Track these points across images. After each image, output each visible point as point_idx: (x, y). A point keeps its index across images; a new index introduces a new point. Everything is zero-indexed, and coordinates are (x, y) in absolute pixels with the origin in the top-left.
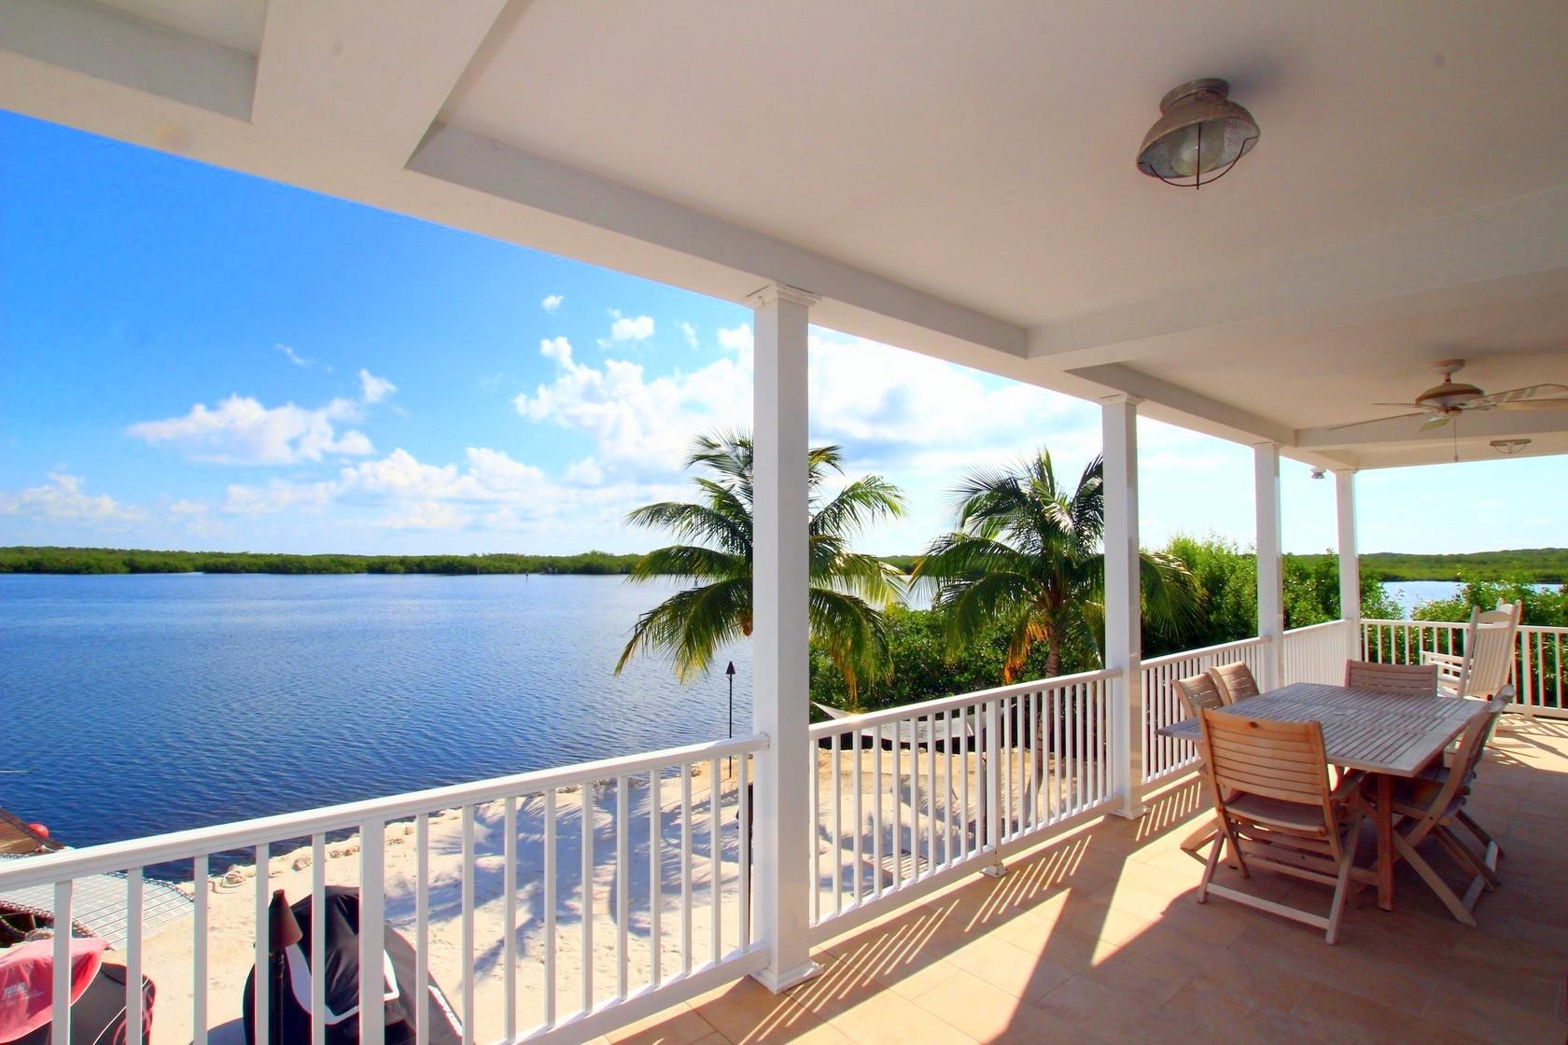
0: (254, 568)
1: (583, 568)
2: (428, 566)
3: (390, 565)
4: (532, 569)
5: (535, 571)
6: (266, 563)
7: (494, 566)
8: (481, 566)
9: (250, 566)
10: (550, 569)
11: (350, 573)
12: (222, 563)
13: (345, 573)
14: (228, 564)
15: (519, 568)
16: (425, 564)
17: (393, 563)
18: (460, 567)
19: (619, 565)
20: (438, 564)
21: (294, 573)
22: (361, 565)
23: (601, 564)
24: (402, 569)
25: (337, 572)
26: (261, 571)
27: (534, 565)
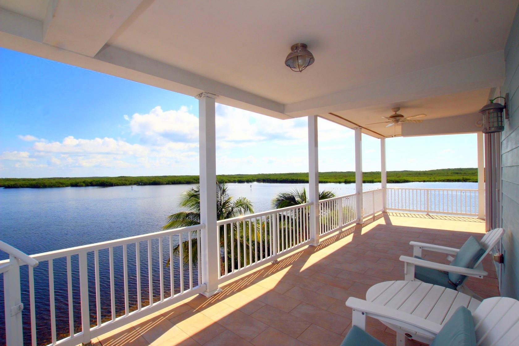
0: (25, 186)
1: (152, 183)
2: (94, 183)
3: (80, 184)
4: (133, 183)
5: (135, 184)
6: (29, 184)
7: (119, 183)
8: (114, 183)
9: (23, 185)
10: (140, 184)
11: (64, 187)
12: (11, 184)
13: (62, 187)
14: (14, 185)
15: (129, 183)
16: (93, 182)
17: (81, 182)
18: (107, 184)
19: (165, 181)
20: (98, 183)
21: (41, 188)
22: (68, 183)
23: (159, 181)
24: (84, 184)
25: (59, 187)
26: (28, 187)
27: (134, 181)
